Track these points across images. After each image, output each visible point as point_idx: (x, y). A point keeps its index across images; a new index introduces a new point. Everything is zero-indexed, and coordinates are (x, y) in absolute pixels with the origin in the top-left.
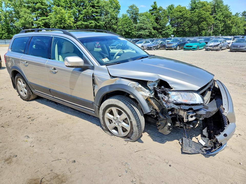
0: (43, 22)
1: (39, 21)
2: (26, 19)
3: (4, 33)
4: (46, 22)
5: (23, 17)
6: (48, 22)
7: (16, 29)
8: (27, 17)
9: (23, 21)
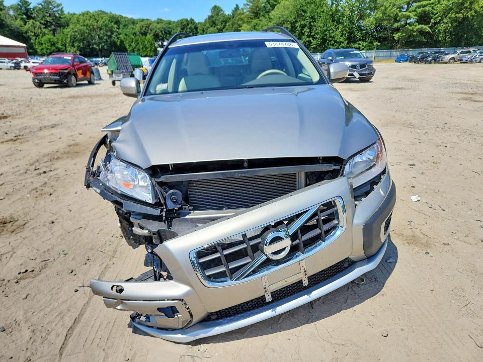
0: (418, 12)
1: (410, 12)
2: (386, 9)
3: (343, 41)
4: (425, 12)
5: (383, 6)
6: (429, 10)
7: (364, 32)
8: (390, 6)
9: (380, 15)
